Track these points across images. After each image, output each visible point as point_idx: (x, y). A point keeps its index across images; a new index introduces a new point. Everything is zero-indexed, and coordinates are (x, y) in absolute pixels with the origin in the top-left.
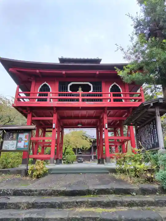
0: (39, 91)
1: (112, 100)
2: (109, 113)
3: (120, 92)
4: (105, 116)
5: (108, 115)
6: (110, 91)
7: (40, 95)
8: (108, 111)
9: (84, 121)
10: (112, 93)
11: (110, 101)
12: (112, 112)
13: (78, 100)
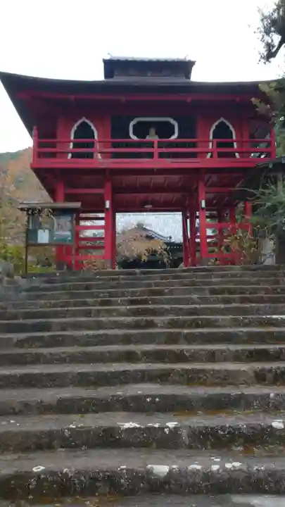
0: (72, 138)
1: (216, 155)
2: (208, 180)
3: (232, 138)
4: (201, 185)
5: (208, 185)
6: (211, 137)
7: (76, 145)
8: (206, 177)
9: (157, 196)
10: (215, 141)
11: (211, 157)
12: (215, 178)
13: (151, 155)
